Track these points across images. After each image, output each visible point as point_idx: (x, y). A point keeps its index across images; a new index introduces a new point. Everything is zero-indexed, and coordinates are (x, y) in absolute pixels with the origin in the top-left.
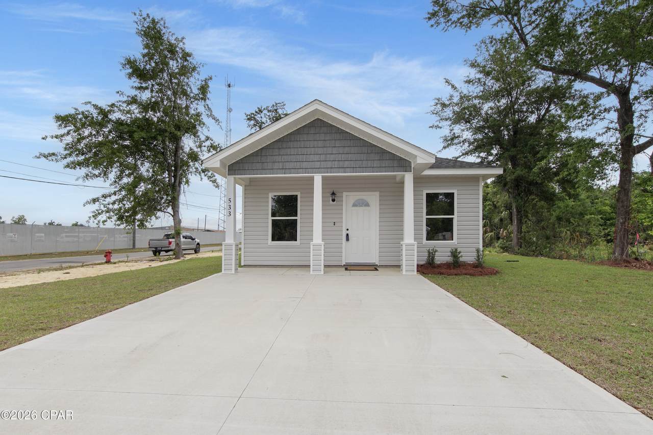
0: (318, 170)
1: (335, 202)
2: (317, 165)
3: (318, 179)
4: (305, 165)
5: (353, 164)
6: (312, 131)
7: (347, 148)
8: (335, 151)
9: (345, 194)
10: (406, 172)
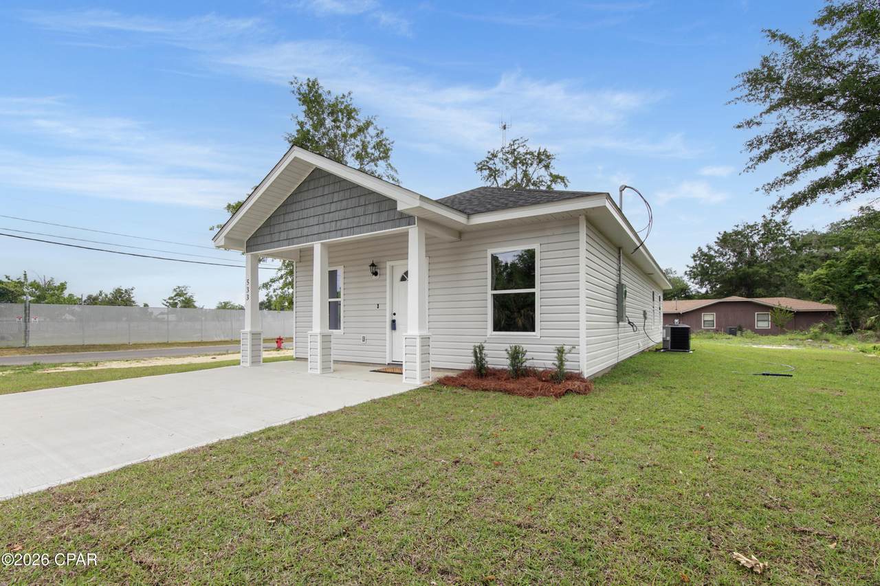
0: (318, 236)
1: (378, 276)
2: (316, 229)
3: (317, 247)
4: (306, 231)
5: (350, 223)
6: (312, 185)
7: (344, 202)
8: (333, 207)
9: (389, 264)
10: (409, 225)
